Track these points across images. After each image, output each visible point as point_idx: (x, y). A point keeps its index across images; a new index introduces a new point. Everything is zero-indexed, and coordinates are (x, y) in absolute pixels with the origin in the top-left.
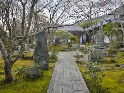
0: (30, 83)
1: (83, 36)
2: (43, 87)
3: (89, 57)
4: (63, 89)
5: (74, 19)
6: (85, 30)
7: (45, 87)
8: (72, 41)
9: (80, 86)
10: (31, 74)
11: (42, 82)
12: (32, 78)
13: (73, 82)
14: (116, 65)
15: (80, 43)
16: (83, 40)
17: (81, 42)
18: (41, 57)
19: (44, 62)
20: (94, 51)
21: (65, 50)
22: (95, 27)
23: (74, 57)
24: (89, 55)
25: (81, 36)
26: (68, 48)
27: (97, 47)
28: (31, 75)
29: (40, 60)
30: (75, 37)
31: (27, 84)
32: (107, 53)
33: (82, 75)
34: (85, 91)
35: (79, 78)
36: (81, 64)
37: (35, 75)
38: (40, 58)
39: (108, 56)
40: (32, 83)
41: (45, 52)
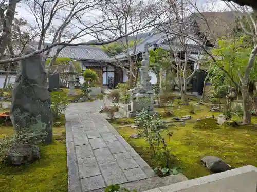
0: (17, 178)
1: (107, 71)
2: (55, 177)
3: (130, 109)
4: (101, 172)
5: (94, 34)
6: (116, 59)
7: (61, 178)
8: (88, 80)
9: (132, 161)
10: (15, 154)
11: (49, 169)
12: (18, 166)
13: (116, 156)
14: (174, 119)
15: (104, 85)
16: (109, 79)
17: (105, 82)
18: (33, 115)
19: (40, 126)
20: (140, 98)
21: (75, 100)
22: (133, 53)
23: (101, 112)
24: (130, 106)
25: (104, 72)
26: (81, 96)
27: (143, 91)
28: (16, 159)
29: (30, 121)
30: (95, 73)
31: (9, 181)
32: (156, 101)
33: (128, 141)
34: (142, 167)
35: (125, 147)
36: (119, 123)
37: (25, 158)
38: (31, 117)
39: (159, 107)
40: (24, 175)
41: (44, 102)
